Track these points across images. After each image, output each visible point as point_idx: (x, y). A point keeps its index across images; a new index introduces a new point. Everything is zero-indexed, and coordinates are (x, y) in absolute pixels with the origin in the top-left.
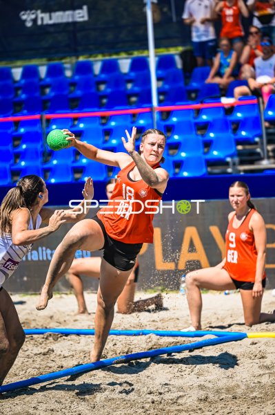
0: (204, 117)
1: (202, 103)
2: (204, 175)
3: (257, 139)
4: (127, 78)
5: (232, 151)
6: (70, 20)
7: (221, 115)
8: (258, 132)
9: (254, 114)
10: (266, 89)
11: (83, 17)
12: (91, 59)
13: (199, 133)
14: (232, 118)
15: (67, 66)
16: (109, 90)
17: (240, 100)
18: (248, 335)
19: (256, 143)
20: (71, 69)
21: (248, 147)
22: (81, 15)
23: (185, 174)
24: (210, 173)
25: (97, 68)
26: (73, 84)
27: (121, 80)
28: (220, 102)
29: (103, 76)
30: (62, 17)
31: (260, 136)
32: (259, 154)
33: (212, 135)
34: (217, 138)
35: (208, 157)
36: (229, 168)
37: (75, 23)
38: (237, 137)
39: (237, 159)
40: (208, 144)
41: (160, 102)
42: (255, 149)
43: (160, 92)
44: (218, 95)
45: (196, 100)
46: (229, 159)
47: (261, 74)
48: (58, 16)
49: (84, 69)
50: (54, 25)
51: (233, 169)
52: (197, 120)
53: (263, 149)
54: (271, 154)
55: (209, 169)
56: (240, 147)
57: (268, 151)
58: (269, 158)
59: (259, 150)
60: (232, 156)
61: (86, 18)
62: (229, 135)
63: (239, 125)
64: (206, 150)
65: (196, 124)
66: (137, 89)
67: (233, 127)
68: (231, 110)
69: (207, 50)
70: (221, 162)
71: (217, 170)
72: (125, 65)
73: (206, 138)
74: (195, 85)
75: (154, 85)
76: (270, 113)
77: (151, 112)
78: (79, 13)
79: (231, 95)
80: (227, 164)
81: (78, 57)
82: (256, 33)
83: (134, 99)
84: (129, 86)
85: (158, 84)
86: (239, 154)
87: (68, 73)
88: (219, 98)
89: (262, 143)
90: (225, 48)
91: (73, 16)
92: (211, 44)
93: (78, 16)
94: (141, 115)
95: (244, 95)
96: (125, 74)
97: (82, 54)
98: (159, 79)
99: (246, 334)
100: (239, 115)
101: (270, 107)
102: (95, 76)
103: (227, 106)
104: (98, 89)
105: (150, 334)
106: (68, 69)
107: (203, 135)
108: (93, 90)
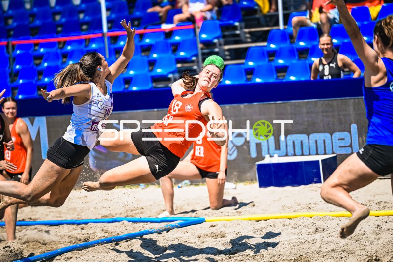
0: (148, 41)
1: (145, 28)
2: (151, 89)
3: (194, 58)
4: (79, 9)
5: (173, 69)
7: (161, 38)
8: (195, 52)
9: (191, 36)
10: (198, 16)
13: (143, 54)
14: (171, 41)
16: (64, 20)
19: (193, 62)
20: (30, 2)
21: (186, 65)
23: (134, 89)
24: (155, 88)
26: (33, 15)
27: (74, 11)
28: (160, 28)
29: (58, 8)
31: (196, 55)
32: (195, 71)
33: (155, 55)
34: (160, 58)
35: (153, 74)
36: (170, 82)
38: (177, 57)
40: (152, 63)
41: (109, 28)
42: (192, 66)
43: (109, 21)
44: (158, 22)
46: (171, 76)
52: (142, 44)
55: (154, 84)
56: (179, 65)
59: (195, 67)
60: (173, 73)
62: (169, 55)
63: (177, 47)
64: (150, 68)
65: (141, 47)
66: (87, 18)
67: (173, 48)
68: (169, 34)
70: (163, 78)
71: (161, 85)
73: (150, 59)
74: (137, 14)
75: (104, 14)
76: (204, 36)
77: (102, 38)
79: (170, 21)
80: (169, 80)
83: (84, 27)
84: (81, 16)
85: (107, 14)
86: (179, 70)
87: (28, 6)
88: (160, 24)
89: (198, 62)
94: (93, 40)
95: (182, 21)
96: (78, 6)
98: (108, 9)
99: (205, 219)
100: (177, 38)
101: (203, 31)
102: (52, 8)
103: (167, 31)
104: (54, 19)
105: (123, 221)
106: (27, 2)
107: (148, 56)
108: (50, 20)
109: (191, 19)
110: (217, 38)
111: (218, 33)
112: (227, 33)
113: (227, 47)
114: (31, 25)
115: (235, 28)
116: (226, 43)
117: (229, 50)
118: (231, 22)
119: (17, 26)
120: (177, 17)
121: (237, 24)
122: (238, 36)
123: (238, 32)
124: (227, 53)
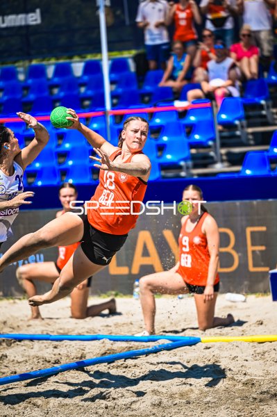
0: (158, 121)
1: (155, 106)
2: (158, 179)
3: (210, 143)
4: (80, 81)
5: (186, 155)
6: (23, 23)
7: (174, 118)
8: (211, 135)
9: (207, 117)
10: (219, 93)
11: (36, 20)
12: (45, 63)
13: (153, 136)
14: (185, 122)
15: (21, 69)
16: (62, 94)
17: (193, 103)
18: (202, 339)
19: (209, 147)
20: (25, 72)
21: (202, 151)
22: (34, 18)
24: (164, 177)
25: (50, 72)
26: (26, 87)
27: (74, 83)
28: (173, 106)
29: (56, 80)
30: (15, 20)
31: (213, 139)
32: (212, 157)
33: (165, 139)
34: (170, 142)
35: (161, 161)
36: (182, 171)
37: (27, 27)
38: (191, 140)
39: (190, 163)
40: (162, 148)
41: (113, 106)
42: (209, 152)
43: (113, 96)
44: (171, 98)
45: (150, 104)
46: (182, 163)
47: (215, 77)
48: (11, 20)
49: (37, 72)
50: (7, 29)
51: (188, 173)
52: (151, 124)
53: (216, 152)
54: (224, 157)
55: (163, 173)
56: (193, 151)
57: (221, 155)
58: (222, 161)
59: (212, 154)
60: (185, 159)
61: (39, 22)
62: (182, 139)
63: (191, 129)
64: (159, 154)
66: (90, 93)
67: (187, 130)
68: (184, 114)
69: (161, 54)
70: (174, 166)
71: (170, 174)
72: (78, 68)
73: (160, 142)
74: (148, 88)
75: (108, 89)
76: (224, 116)
77: (104, 116)
78: (32, 17)
79: (184, 98)
80: (180, 168)
81: (31, 61)
82: (210, 36)
83: (87, 103)
84: (83, 90)
85: (111, 88)
86: (193, 157)
87: (21, 77)
88: (172, 101)
89: (215, 147)
90: (178, 51)
91: (26, 19)
92: (164, 47)
93: (31, 19)
94: (94, 119)
95: (198, 98)
96: (79, 78)
97: (36, 58)
98: (112, 82)
99: (200, 339)
100: (192, 118)
101: (223, 110)
102: (49, 80)
103: (180, 110)
104: (51, 93)
105: (104, 340)
106: (21, 73)
107: (156, 139)
108: (46, 94)
109: (210, 96)
110: (239, 119)
111: (241, 113)
112: (251, 113)
113: (250, 130)
114: (24, 99)
115: (261, 107)
116: (250, 126)
117: (253, 134)
118: (257, 99)
119: (8, 101)
120: (192, 93)
121: (263, 102)
122: (265, 116)
123: (264, 112)
124: (251, 137)
